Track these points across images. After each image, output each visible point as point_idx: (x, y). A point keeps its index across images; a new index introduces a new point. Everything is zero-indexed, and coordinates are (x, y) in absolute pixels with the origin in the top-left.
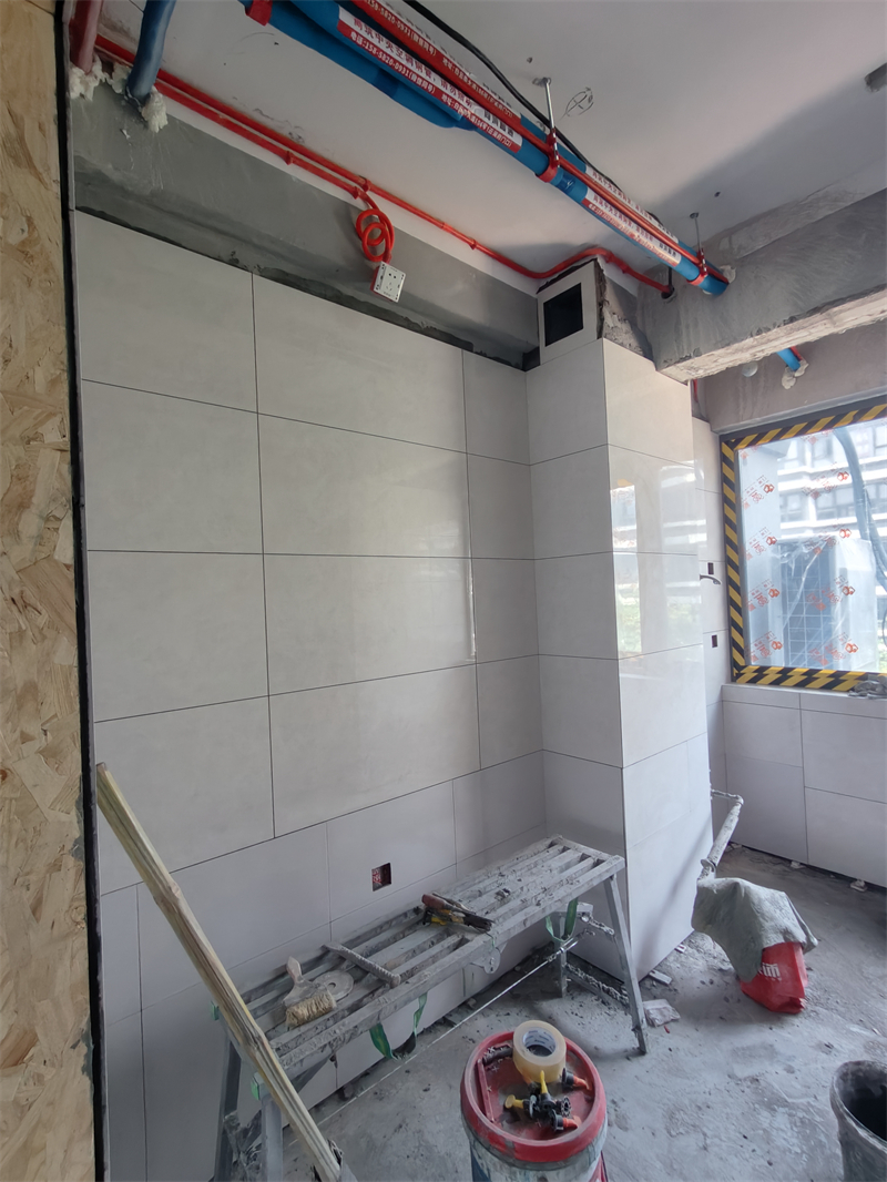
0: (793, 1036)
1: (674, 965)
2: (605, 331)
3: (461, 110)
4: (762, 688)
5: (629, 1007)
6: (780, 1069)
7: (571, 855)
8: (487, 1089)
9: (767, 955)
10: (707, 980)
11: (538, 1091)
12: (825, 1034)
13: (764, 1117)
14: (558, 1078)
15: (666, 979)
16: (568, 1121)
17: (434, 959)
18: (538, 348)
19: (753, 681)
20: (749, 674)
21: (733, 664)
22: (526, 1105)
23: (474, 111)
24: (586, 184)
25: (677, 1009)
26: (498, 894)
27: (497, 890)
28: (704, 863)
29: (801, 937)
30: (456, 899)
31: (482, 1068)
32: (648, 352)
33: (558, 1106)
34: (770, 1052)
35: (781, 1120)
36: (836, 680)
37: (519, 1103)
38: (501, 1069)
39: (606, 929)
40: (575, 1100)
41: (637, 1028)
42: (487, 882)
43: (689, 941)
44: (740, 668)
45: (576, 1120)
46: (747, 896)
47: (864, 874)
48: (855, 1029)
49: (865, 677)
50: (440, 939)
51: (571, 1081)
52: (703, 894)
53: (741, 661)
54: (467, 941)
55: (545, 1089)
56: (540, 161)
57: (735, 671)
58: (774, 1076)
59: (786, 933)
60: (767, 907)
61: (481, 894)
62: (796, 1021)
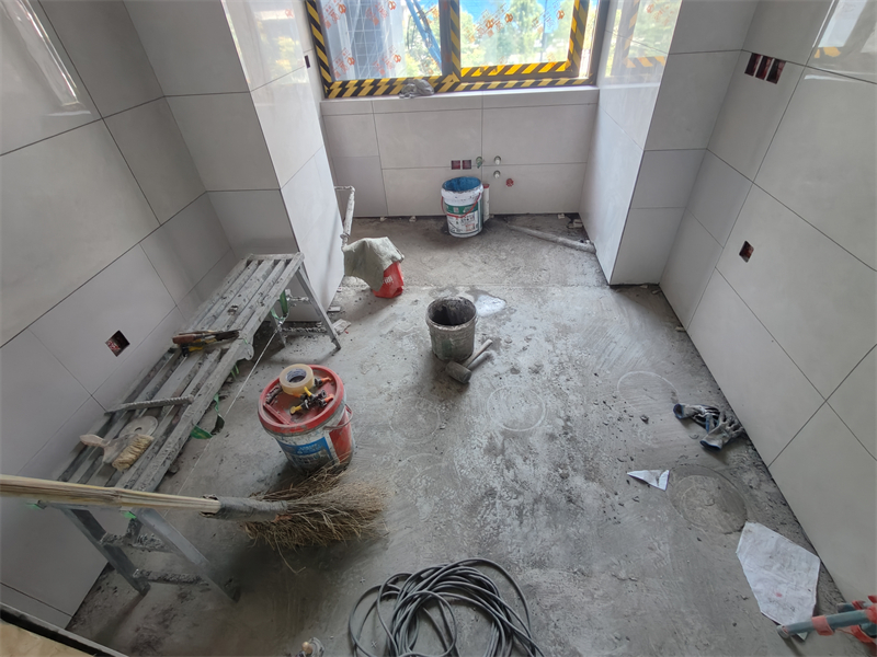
0: (403, 304)
1: (339, 300)
4: (346, 100)
5: (327, 332)
6: (401, 322)
7: (267, 265)
8: (277, 413)
9: (386, 274)
10: (357, 299)
11: (306, 396)
12: (413, 297)
13: (399, 344)
14: (313, 384)
15: (338, 309)
16: (327, 399)
17: (209, 373)
19: (340, 95)
20: (336, 90)
21: (324, 82)
22: (304, 406)
25: (349, 320)
26: (229, 311)
27: (227, 309)
28: (342, 237)
29: (399, 257)
30: (199, 329)
31: (269, 406)
33: (320, 396)
34: (394, 316)
35: (406, 341)
36: (391, 87)
37: (299, 407)
38: (279, 398)
39: (303, 299)
40: (327, 388)
41: (334, 340)
42: (216, 307)
43: (342, 284)
44: (329, 85)
45: (331, 396)
46: (371, 246)
47: (414, 212)
48: (424, 288)
49: (406, 81)
50: (204, 358)
51: (321, 382)
52: (347, 254)
53: (329, 80)
54: (227, 350)
55: (310, 394)
57: (326, 88)
58: (399, 325)
59: (393, 258)
60: (382, 248)
61: (215, 317)
62: (401, 297)
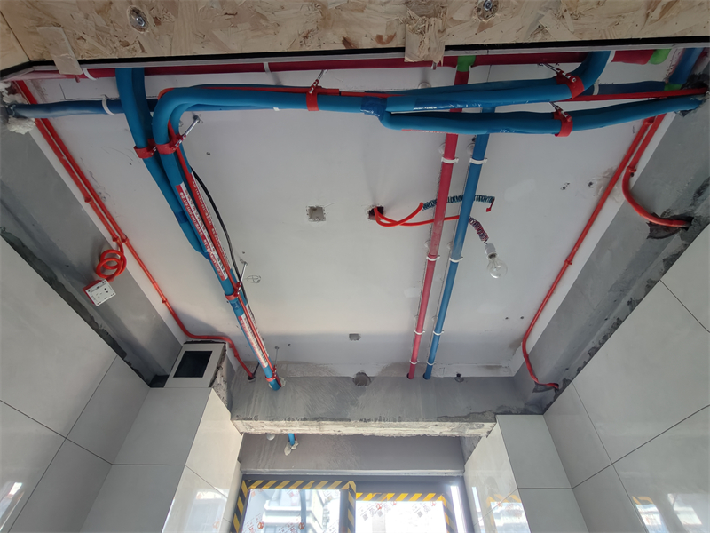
2: (214, 384)
3: (209, 250)
18: (168, 376)
23: (214, 254)
24: (244, 311)
32: (230, 406)
56: (230, 290)
